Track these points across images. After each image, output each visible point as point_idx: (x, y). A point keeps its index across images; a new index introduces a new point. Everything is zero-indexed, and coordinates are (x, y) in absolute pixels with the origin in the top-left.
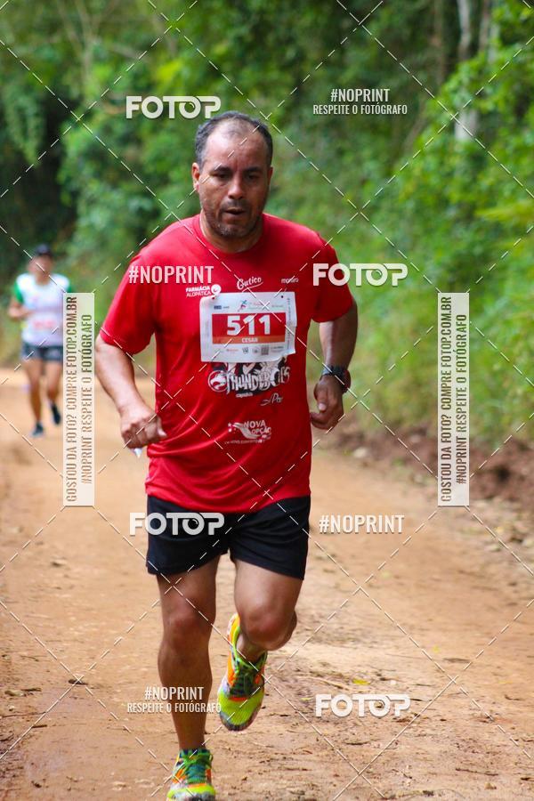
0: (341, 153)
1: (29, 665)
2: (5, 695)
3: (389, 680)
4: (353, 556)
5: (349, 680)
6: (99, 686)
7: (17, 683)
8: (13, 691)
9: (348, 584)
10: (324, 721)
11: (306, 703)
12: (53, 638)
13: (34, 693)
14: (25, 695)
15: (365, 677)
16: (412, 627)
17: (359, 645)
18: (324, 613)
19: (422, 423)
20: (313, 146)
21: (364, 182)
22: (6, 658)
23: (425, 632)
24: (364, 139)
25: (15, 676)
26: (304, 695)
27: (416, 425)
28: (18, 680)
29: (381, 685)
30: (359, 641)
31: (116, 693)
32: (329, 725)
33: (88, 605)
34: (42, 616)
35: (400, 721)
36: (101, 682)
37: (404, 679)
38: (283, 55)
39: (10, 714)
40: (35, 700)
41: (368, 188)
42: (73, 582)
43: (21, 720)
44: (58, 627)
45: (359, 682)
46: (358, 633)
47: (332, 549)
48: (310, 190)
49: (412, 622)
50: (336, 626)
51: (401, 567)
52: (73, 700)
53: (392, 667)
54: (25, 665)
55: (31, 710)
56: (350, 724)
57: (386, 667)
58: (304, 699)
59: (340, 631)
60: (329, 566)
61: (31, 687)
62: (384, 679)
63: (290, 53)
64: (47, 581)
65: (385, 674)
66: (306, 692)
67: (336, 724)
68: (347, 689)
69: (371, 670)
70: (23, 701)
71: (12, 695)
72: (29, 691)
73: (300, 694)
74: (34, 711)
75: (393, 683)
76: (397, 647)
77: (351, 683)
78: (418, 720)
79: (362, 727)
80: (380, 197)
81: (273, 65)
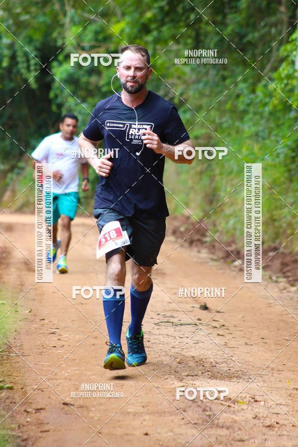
0: (224, 78)
1: (38, 394)
2: (23, 413)
3: (260, 401)
4: (235, 326)
5: (235, 402)
6: (81, 407)
7: (30, 405)
8: (29, 410)
9: (233, 343)
10: (220, 427)
11: (209, 416)
12: (52, 377)
13: (41, 411)
14: (36, 413)
15: (245, 400)
16: (273, 369)
17: (241, 380)
18: (218, 361)
19: (276, 244)
20: (207, 74)
21: (238, 96)
22: (24, 390)
23: (281, 372)
24: (239, 69)
25: (30, 401)
26: (208, 411)
27: (273, 245)
28: (31, 403)
29: (255, 405)
30: (240, 378)
31: (92, 411)
32: (223, 429)
33: (73, 357)
34: (45, 364)
35: (267, 427)
36: (83, 404)
37: (269, 401)
38: (188, 18)
39: (27, 424)
40: (42, 415)
41: (241, 99)
42: (64, 343)
43: (33, 427)
44: (55, 371)
45: (241, 402)
46: (240, 373)
47: (222, 322)
48: (205, 101)
49: (273, 366)
50: (226, 369)
51: (265, 332)
52: (65, 415)
53: (261, 393)
54: (36, 394)
55: (40, 422)
56: (237, 429)
57: (258, 393)
58: (208, 413)
59: (229, 371)
60: (221, 332)
61: (39, 407)
62: (256, 401)
63: (192, 17)
64: (47, 342)
65: (257, 398)
66: (209, 409)
67: (228, 428)
68: (234, 407)
69: (248, 396)
70: (35, 416)
71: (28, 412)
72: (38, 410)
73: (205, 410)
74: (41, 422)
75: (262, 403)
76: (264, 381)
77: (236, 403)
78: (278, 426)
79: (244, 431)
80: (249, 105)
81: (182, 24)
